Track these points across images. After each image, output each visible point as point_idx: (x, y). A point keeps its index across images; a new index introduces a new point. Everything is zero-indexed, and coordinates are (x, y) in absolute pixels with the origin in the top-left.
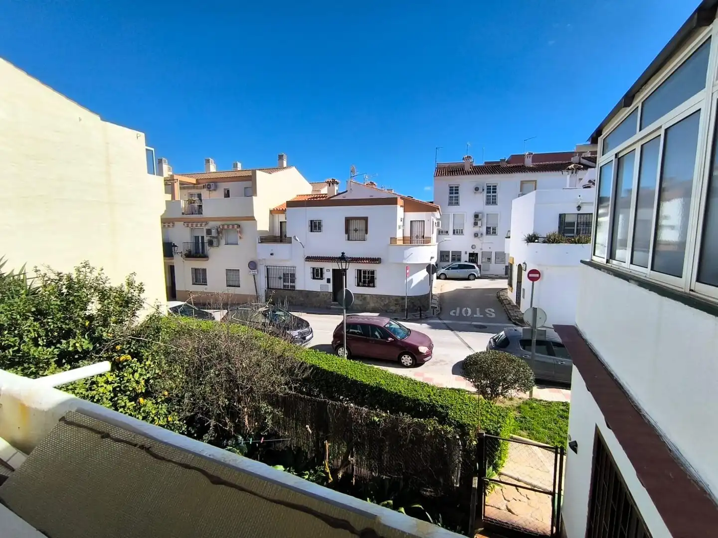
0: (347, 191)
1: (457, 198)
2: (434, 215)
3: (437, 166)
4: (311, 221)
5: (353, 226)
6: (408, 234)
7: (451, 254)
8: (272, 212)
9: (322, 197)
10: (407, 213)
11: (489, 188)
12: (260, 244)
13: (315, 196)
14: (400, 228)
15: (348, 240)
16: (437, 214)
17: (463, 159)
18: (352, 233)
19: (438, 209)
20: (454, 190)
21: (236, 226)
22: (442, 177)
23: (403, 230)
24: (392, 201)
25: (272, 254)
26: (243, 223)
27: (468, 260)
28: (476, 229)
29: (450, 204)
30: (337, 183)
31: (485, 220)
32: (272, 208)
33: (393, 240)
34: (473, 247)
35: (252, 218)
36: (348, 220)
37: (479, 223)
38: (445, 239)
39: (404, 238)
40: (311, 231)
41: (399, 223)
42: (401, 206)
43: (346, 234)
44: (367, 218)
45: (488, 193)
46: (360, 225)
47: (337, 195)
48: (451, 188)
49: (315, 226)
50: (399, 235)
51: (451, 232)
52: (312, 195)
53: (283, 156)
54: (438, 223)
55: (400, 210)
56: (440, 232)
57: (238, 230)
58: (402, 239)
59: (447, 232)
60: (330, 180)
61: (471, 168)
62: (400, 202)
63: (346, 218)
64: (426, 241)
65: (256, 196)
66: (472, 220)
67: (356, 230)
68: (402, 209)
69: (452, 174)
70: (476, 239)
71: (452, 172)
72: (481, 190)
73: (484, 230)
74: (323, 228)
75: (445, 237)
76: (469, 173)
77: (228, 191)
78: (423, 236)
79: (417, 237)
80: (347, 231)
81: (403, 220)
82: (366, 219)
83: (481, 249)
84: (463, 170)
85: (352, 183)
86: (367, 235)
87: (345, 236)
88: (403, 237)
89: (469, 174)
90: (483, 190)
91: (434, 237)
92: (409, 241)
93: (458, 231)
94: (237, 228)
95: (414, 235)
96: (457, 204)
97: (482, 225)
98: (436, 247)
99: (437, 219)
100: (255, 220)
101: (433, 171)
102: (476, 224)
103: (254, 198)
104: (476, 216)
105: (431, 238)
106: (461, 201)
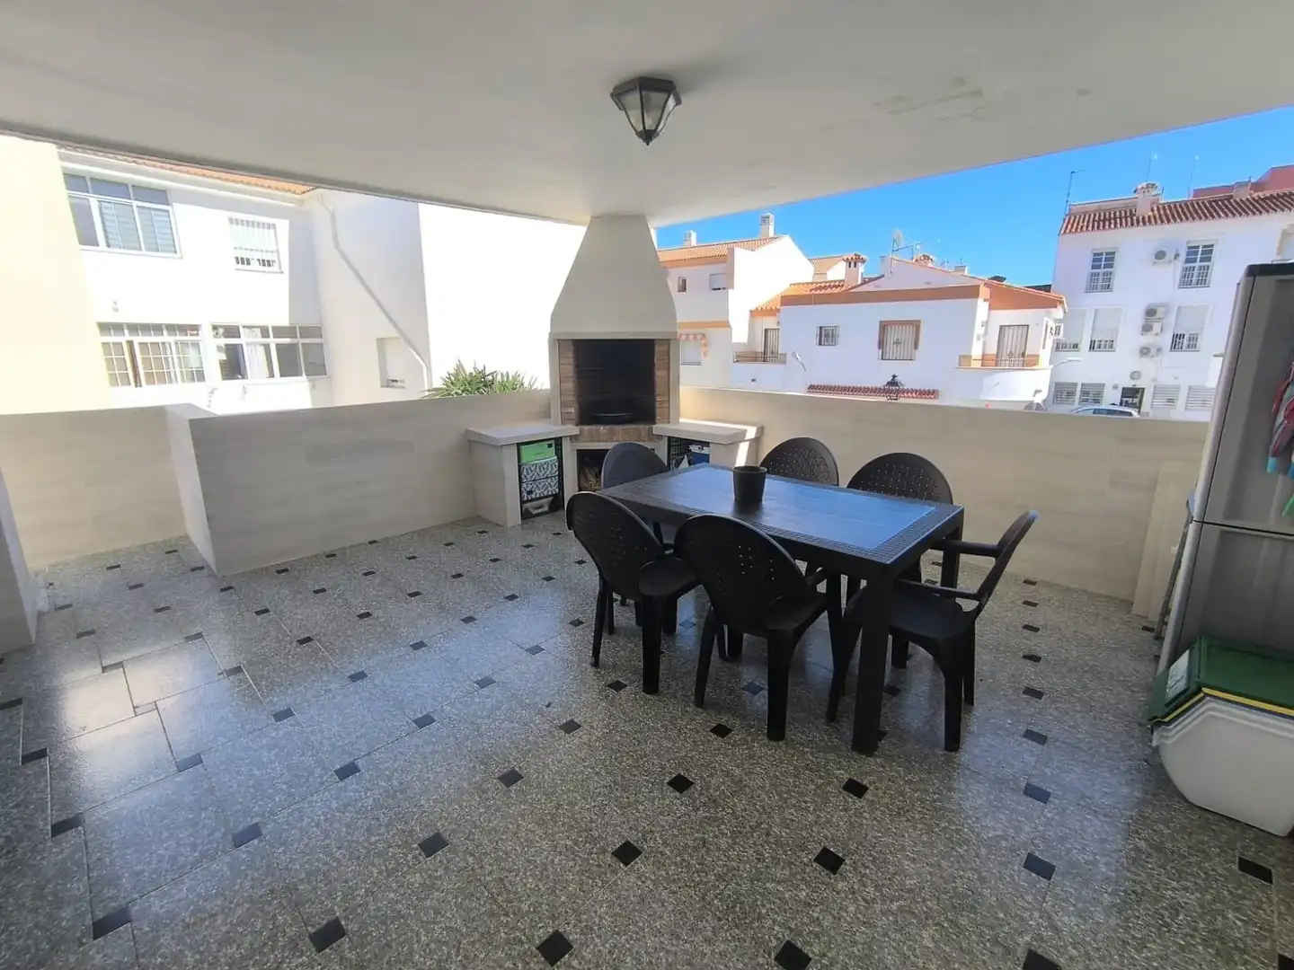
0: (883, 276)
1: (1108, 278)
2: (1048, 315)
3: (1070, 209)
4: (821, 328)
5: (892, 335)
6: (993, 350)
7: (1079, 388)
8: (754, 313)
9: (837, 287)
10: (993, 312)
11: (1192, 250)
12: (736, 364)
13: (822, 285)
14: (979, 339)
15: (882, 359)
16: (1058, 313)
17: (1135, 192)
18: (890, 347)
19: (1061, 302)
20: (1103, 263)
21: (699, 337)
22: (1079, 235)
23: (984, 343)
24: (970, 292)
25: (753, 380)
26: (711, 332)
27: (1118, 402)
28: (1147, 340)
29: (1092, 287)
30: (863, 261)
31: (1172, 319)
32: (753, 308)
33: (965, 359)
34: (1134, 375)
35: (726, 325)
36: (884, 327)
37: (1157, 327)
38: (1069, 358)
39: (984, 358)
40: (820, 344)
41: (979, 330)
42: (985, 300)
43: (879, 348)
44: (919, 321)
45: (1187, 261)
46: (907, 334)
47: (862, 284)
48: (1097, 258)
49: (826, 336)
50: (976, 352)
51: (1085, 345)
52: (817, 283)
53: (768, 217)
54: (1058, 329)
55: (982, 307)
56: (1059, 347)
57: (703, 342)
58: (980, 358)
59: (1076, 346)
60: (851, 255)
61: (1152, 210)
62: (984, 291)
63: (881, 322)
64: (1027, 361)
65: (733, 288)
66: (1140, 319)
67: (897, 343)
68: (986, 305)
69: (1104, 227)
70: (1145, 360)
71: (1105, 219)
72: (1170, 255)
73: (1167, 340)
74: (840, 340)
75: (1071, 356)
76: (1145, 221)
77: (684, 281)
78: (1023, 355)
79: (1011, 355)
80: (881, 344)
81: (986, 324)
82: (916, 325)
83: (1155, 380)
84: (1132, 215)
85: (894, 262)
86: (917, 351)
87: (877, 352)
88: (983, 355)
89: (1144, 224)
90: (1177, 256)
91: (1045, 355)
92: (993, 362)
93: (1103, 343)
94: (702, 339)
95: (1006, 351)
96: (1108, 288)
97: (1161, 330)
98: (1048, 373)
99: (1056, 321)
100: (730, 326)
101: (1059, 224)
102: (1147, 328)
103: (730, 291)
104: (1151, 312)
105: (1038, 356)
106: (1117, 282)
